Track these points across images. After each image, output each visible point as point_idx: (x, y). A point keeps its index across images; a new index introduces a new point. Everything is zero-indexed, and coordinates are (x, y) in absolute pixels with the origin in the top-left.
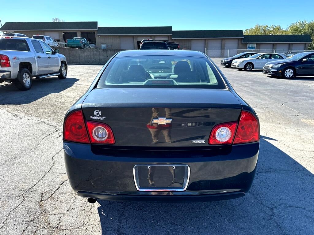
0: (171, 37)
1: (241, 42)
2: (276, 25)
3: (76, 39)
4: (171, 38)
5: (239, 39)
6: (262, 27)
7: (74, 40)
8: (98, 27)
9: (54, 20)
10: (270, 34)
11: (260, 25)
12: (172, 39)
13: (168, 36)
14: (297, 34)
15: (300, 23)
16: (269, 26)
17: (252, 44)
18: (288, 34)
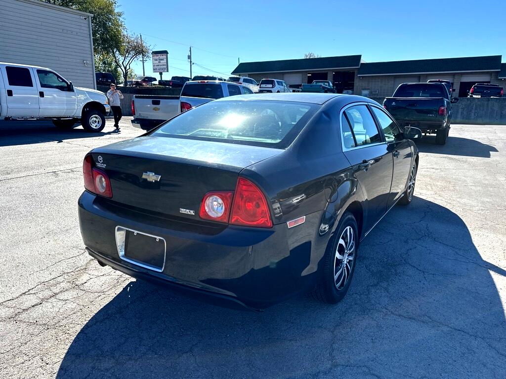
3: (317, 82)
4: (497, 77)
7: (314, 84)
8: (362, 64)
9: (307, 56)
12: (499, 78)
13: (491, 73)
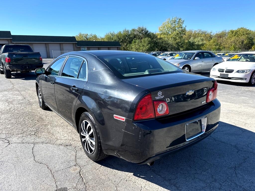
0: (11, 41)
1: (76, 45)
2: (94, 34)
5: (73, 43)
6: (84, 35)
10: (94, 41)
11: (82, 34)
12: (13, 42)
14: (110, 41)
15: (111, 34)
16: (89, 35)
17: (84, 47)
18: (105, 41)
